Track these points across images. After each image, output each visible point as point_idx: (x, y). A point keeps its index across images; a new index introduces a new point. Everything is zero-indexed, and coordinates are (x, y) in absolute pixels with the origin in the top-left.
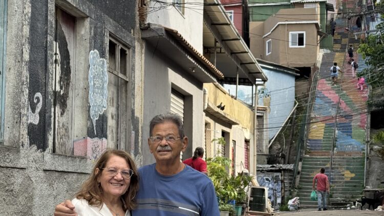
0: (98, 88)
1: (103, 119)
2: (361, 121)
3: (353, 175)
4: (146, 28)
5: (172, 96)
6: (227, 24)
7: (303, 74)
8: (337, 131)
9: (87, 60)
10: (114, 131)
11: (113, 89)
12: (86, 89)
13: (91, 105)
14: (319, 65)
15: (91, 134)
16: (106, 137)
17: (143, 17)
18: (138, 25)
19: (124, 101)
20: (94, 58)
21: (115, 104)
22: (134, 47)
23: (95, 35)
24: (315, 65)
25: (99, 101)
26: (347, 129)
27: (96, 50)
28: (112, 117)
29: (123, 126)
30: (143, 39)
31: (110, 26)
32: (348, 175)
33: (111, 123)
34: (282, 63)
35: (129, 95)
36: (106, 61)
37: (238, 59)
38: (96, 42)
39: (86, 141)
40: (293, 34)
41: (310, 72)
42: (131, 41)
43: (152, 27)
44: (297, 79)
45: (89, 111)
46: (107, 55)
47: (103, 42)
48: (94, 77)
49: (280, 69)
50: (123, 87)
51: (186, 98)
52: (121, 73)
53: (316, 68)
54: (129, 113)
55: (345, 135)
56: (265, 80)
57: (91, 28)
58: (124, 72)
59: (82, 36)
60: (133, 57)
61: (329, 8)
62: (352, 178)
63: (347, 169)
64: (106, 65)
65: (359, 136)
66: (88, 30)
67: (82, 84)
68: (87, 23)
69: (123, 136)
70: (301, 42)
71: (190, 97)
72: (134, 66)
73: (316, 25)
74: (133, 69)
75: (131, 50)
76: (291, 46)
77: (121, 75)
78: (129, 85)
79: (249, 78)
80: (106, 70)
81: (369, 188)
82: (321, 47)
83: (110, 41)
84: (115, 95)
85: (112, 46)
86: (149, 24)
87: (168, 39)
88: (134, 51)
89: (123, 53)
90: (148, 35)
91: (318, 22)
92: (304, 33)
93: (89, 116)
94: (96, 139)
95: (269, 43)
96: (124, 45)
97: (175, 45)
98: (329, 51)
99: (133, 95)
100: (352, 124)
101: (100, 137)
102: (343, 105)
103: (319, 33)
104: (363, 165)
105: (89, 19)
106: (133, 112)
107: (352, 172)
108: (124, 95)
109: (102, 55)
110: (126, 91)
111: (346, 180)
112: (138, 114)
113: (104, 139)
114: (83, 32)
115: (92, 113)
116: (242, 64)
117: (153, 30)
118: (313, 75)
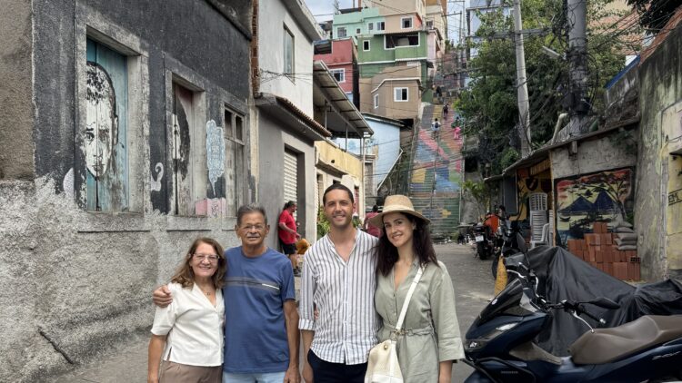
0: (216, 154)
1: (221, 181)
2: (457, 166)
3: (450, 213)
4: (259, 97)
5: (286, 154)
6: (335, 87)
7: (406, 125)
8: (436, 175)
9: (204, 130)
10: (233, 189)
11: (231, 153)
12: (205, 156)
13: (210, 169)
14: (420, 117)
15: (210, 195)
16: (225, 197)
17: (256, 86)
18: (251, 95)
19: (241, 162)
20: (211, 127)
21: (233, 167)
22: (249, 114)
23: (211, 106)
24: (417, 117)
25: (217, 165)
26: (445, 174)
27: (213, 121)
28: (231, 178)
29: (240, 185)
30: (257, 106)
31: (225, 98)
32: (446, 213)
33: (229, 183)
34: (389, 115)
35: (245, 157)
36: (223, 130)
37: (346, 116)
38: (212, 113)
39: (206, 202)
40: (397, 90)
41: (412, 123)
42: (246, 110)
43: (264, 96)
44: (402, 129)
45: (208, 175)
46: (224, 124)
47: (219, 112)
48: (212, 145)
49: (386, 121)
50: (240, 151)
51: (299, 155)
52: (238, 138)
53: (418, 120)
54: (246, 174)
55: (443, 178)
56: (371, 134)
57: (207, 101)
58: (240, 136)
59: (200, 108)
60: (248, 123)
61: (429, 65)
62: (449, 216)
63: (445, 208)
64: (223, 133)
65: (455, 179)
66: (204, 103)
67: (201, 151)
68: (203, 96)
69: (241, 194)
70: (404, 97)
71: (303, 154)
72: (249, 131)
73: (418, 81)
74: (248, 134)
75: (246, 118)
76: (395, 100)
77: (237, 141)
78: (245, 148)
79: (358, 131)
80: (222, 137)
81: (463, 224)
82: (423, 101)
83: (226, 112)
84: (233, 158)
85: (228, 115)
86: (262, 93)
87: (279, 106)
88: (248, 118)
89: (239, 121)
90: (260, 103)
91: (419, 78)
92: (407, 88)
93: (208, 179)
94: (215, 199)
95: (377, 97)
96: (239, 113)
97: (286, 111)
98: (429, 104)
99: (249, 157)
100: (449, 168)
101: (219, 197)
102: (442, 153)
103: (420, 88)
104: (458, 204)
105: (205, 93)
106: (249, 172)
107: (449, 211)
108: (240, 158)
109: (219, 124)
110: (243, 154)
111: (444, 217)
112: (254, 173)
113: (223, 199)
114: (200, 105)
115: (211, 176)
116: (350, 120)
117: (265, 99)
118: (415, 126)
